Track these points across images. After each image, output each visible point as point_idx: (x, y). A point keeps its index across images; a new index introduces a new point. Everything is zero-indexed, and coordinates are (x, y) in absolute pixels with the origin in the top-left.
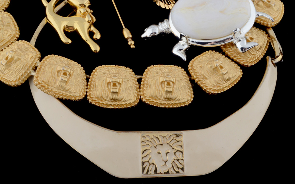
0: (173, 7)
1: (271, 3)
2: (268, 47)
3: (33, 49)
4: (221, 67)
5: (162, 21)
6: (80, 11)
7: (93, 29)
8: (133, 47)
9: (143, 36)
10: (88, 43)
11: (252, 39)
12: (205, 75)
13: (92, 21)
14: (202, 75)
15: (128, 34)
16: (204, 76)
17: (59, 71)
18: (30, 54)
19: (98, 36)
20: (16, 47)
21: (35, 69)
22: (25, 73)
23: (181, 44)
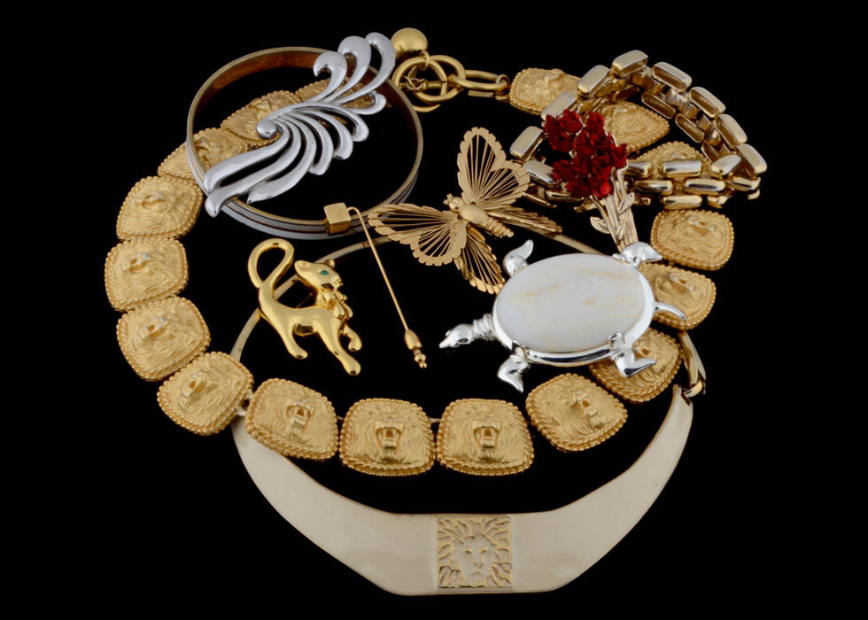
0: (500, 289)
1: (686, 286)
2: (678, 367)
3: (240, 367)
4: (586, 404)
5: (479, 317)
6: (323, 297)
7: (347, 330)
8: (423, 365)
9: (443, 345)
10: (340, 357)
11: (646, 352)
12: (556, 419)
13: (345, 317)
14: (550, 417)
15: (414, 342)
16: (553, 420)
17: (289, 408)
18: (234, 376)
19: (356, 344)
20: (207, 365)
21: (245, 404)
22: (227, 410)
23: (515, 361)
